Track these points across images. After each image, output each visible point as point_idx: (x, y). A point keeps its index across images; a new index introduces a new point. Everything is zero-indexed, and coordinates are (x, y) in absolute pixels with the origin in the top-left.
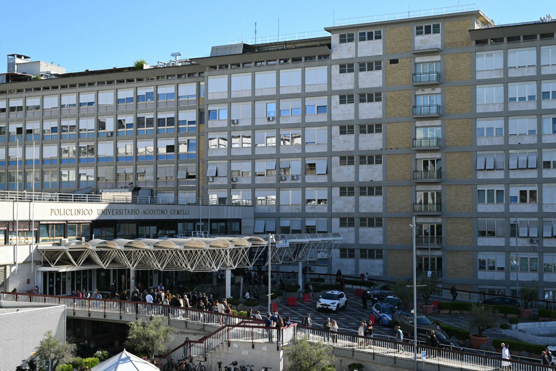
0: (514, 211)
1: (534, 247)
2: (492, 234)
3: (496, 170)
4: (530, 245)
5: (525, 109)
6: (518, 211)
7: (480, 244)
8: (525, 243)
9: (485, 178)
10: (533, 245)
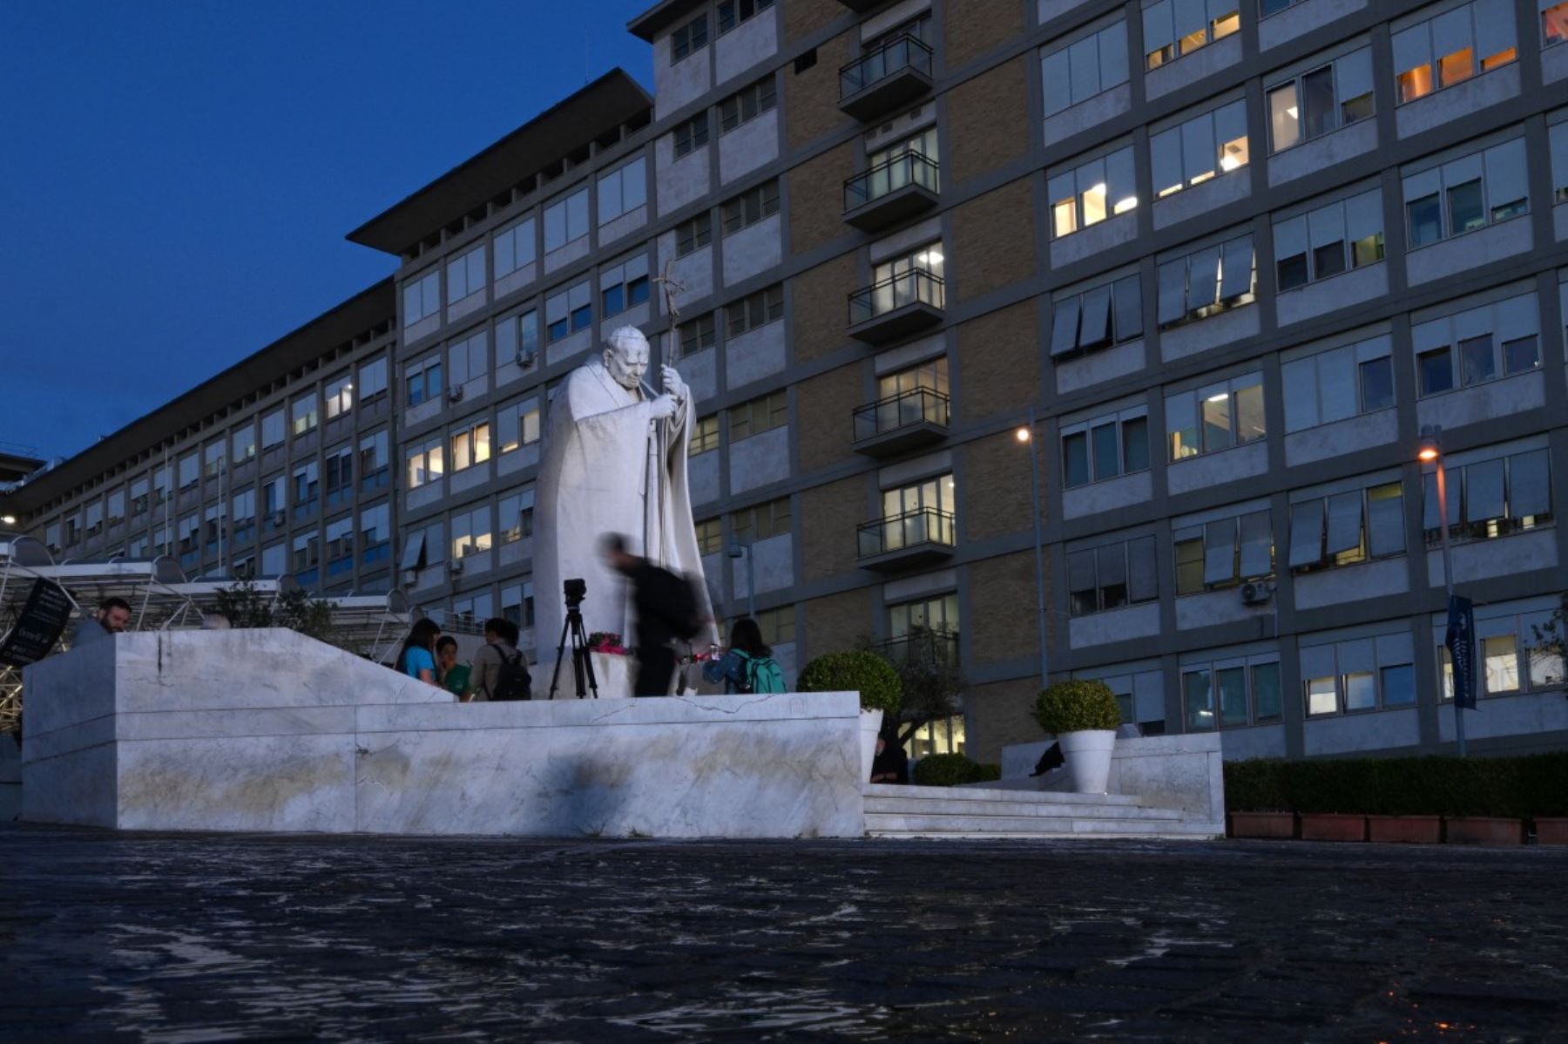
0: (1187, 489)
1: (1261, 618)
2: (1115, 596)
3: (1120, 342)
4: (1246, 614)
5: (1205, 75)
6: (1201, 485)
7: (1077, 642)
8: (1225, 609)
9: (1086, 385)
10: (1259, 612)
